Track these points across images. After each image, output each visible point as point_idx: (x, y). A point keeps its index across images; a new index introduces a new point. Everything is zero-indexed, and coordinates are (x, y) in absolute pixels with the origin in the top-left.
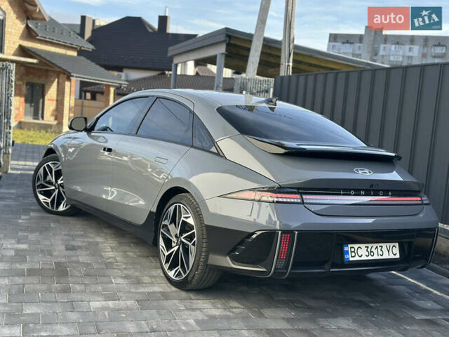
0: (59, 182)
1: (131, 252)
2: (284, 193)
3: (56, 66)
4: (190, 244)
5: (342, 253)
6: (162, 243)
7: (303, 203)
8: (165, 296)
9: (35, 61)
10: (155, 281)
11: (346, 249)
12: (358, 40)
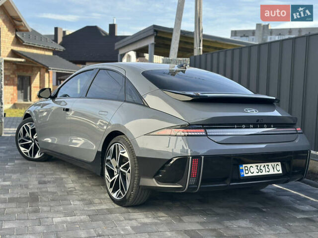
0: (35, 137)
1: (86, 183)
2: (193, 128)
3: (38, 62)
4: (126, 172)
5: (238, 171)
6: (107, 173)
7: (207, 135)
8: (110, 211)
9: (23, 60)
10: (103, 201)
11: (241, 168)
12: (251, 34)
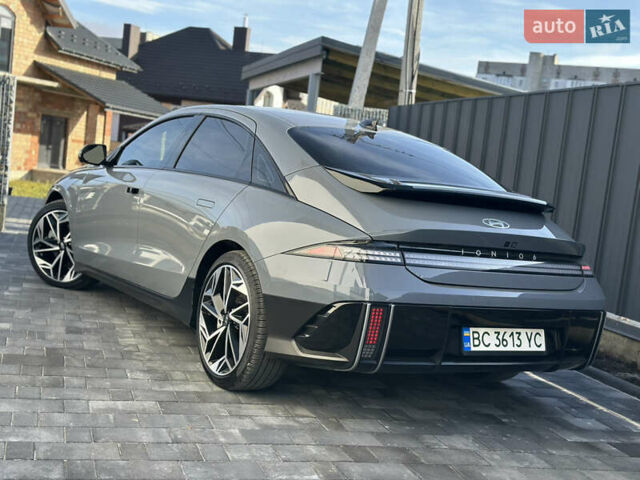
0: (66, 240)
1: (159, 338)
2: (378, 249)
3: (84, 91)
4: (241, 323)
5: (460, 340)
6: (202, 323)
7: (405, 264)
8: (202, 398)
9: (55, 85)
10: (191, 377)
11: (466, 334)
12: (519, 72)
